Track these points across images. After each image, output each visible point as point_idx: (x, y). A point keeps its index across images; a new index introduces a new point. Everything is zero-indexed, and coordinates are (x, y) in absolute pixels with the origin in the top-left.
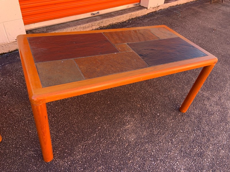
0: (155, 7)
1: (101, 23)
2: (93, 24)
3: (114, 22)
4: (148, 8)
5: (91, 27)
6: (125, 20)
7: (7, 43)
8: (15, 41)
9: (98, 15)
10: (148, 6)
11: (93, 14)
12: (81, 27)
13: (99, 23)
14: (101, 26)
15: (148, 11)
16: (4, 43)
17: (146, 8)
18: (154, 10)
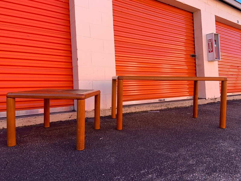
0: (212, 98)
1: (168, 105)
2: (162, 105)
3: (179, 106)
4: (207, 98)
5: (161, 107)
6: (188, 106)
7: (105, 109)
8: (110, 108)
9: (164, 101)
10: (206, 97)
11: (161, 100)
12: (153, 105)
13: (167, 105)
14: (168, 107)
15: (207, 101)
16: (103, 109)
17: (204, 99)
18: (212, 101)
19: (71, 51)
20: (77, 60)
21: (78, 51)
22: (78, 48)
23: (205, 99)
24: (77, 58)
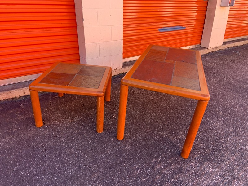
0: (214, 47)
4: (209, 48)
10: (209, 46)
15: (209, 50)
17: (206, 48)
18: (214, 50)
19: (74, 6)
20: (83, 21)
21: (83, 9)
22: (83, 5)
23: (208, 48)
24: (83, 19)
